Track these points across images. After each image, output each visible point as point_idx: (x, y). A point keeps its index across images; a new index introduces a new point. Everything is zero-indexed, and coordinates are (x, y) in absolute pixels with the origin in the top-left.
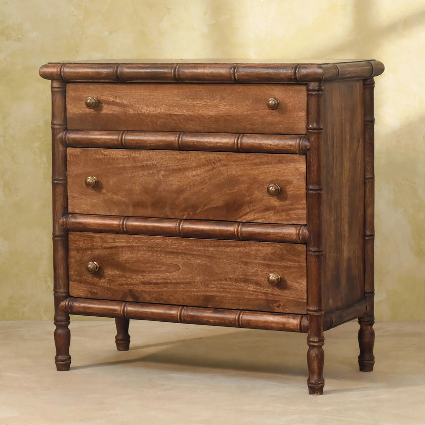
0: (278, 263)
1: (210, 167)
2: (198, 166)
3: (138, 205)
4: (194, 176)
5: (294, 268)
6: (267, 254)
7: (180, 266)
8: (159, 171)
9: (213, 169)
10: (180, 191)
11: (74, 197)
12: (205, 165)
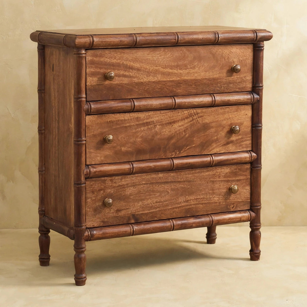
0: (234, 179)
1: (191, 119)
2: (183, 119)
3: (139, 152)
4: (180, 126)
5: (243, 180)
6: (227, 173)
7: (169, 191)
8: (155, 126)
9: (193, 120)
10: (170, 138)
11: (90, 153)
12: (187, 118)
